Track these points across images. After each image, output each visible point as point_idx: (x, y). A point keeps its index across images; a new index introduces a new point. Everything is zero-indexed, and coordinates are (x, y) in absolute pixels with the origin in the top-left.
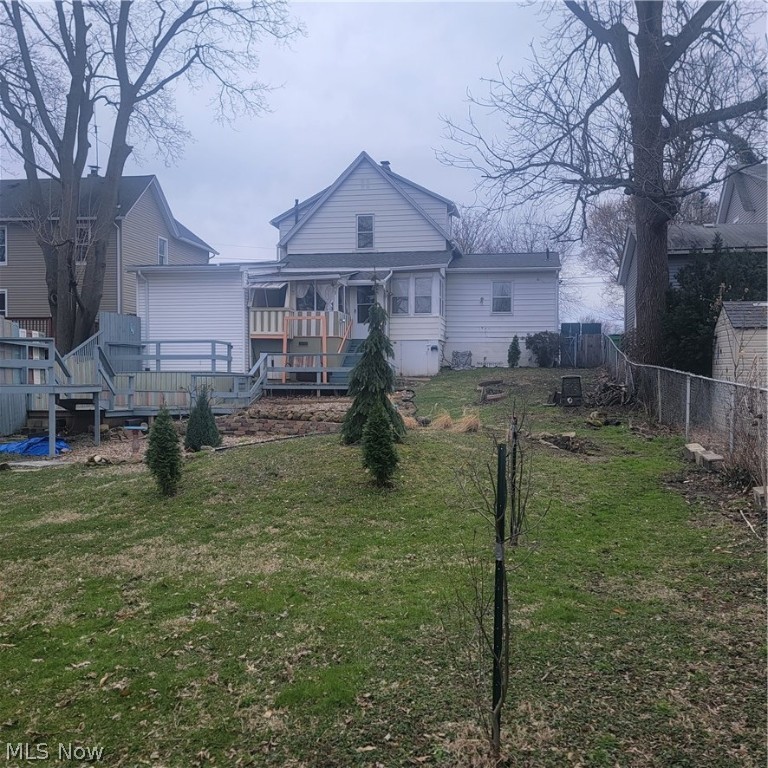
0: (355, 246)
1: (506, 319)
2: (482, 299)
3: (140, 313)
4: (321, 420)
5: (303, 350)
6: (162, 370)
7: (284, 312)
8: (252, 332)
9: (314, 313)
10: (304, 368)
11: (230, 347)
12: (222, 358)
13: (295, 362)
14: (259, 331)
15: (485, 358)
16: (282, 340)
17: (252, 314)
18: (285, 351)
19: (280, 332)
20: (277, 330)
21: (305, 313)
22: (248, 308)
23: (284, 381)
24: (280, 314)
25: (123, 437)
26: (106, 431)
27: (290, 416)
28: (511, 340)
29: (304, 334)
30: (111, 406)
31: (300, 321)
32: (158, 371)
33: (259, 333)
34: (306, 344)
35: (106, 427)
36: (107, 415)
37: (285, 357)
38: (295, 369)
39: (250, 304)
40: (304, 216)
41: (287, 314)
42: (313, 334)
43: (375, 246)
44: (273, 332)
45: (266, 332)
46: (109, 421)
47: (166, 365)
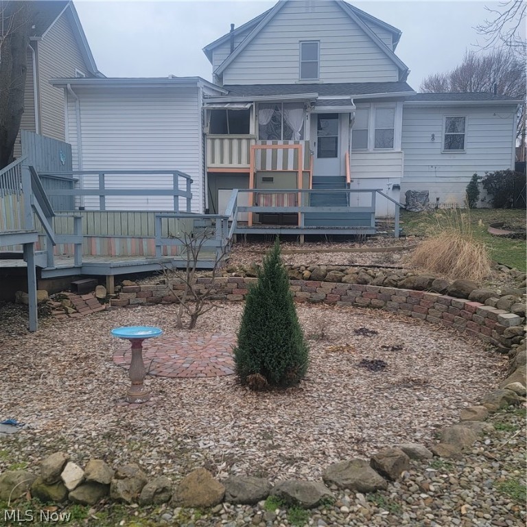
0: (297, 76)
1: (458, 157)
2: (433, 136)
3: (70, 139)
4: (366, 282)
5: (268, 187)
6: (107, 209)
7: (249, 139)
8: (209, 164)
9: (280, 142)
10: (274, 208)
11: (190, 181)
12: (183, 194)
13: (262, 200)
14: (217, 164)
15: (438, 199)
16: (247, 175)
17: (209, 142)
18: (251, 187)
19: (244, 164)
20: (240, 162)
21: (269, 142)
22: (204, 135)
23: (250, 224)
24: (244, 143)
25: (71, 310)
26: (45, 302)
27: (306, 273)
28: (469, 180)
29: (269, 168)
30: (49, 262)
31: (264, 151)
32: (102, 211)
33: (217, 165)
34: (271, 180)
35: (44, 295)
36: (44, 276)
37: (251, 193)
38: (262, 209)
39: (207, 130)
40: (240, 43)
41: (253, 142)
42: (280, 168)
43: (321, 76)
44: (235, 164)
45: (226, 164)
46: (46, 284)
47: (112, 203)
